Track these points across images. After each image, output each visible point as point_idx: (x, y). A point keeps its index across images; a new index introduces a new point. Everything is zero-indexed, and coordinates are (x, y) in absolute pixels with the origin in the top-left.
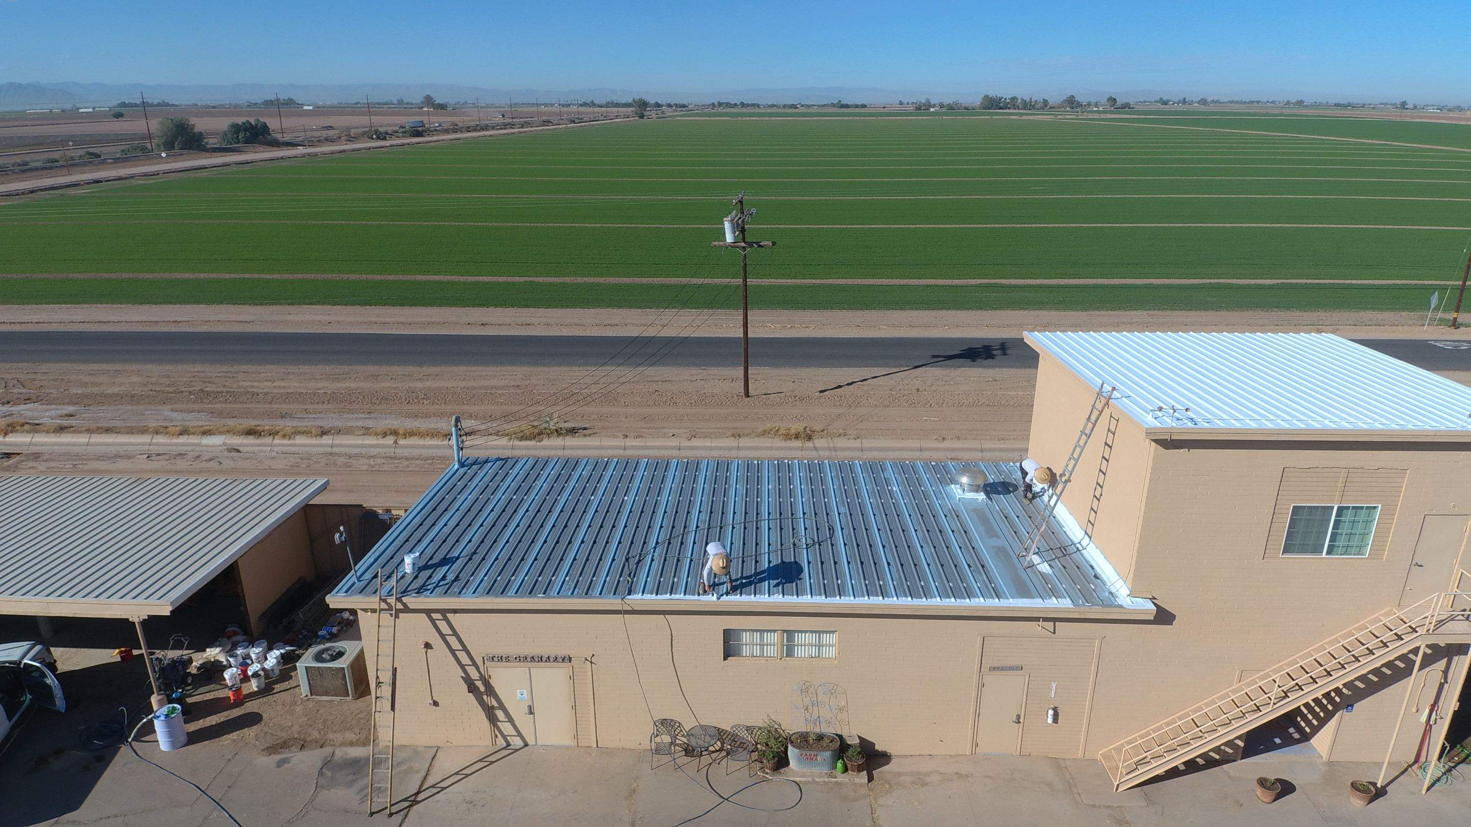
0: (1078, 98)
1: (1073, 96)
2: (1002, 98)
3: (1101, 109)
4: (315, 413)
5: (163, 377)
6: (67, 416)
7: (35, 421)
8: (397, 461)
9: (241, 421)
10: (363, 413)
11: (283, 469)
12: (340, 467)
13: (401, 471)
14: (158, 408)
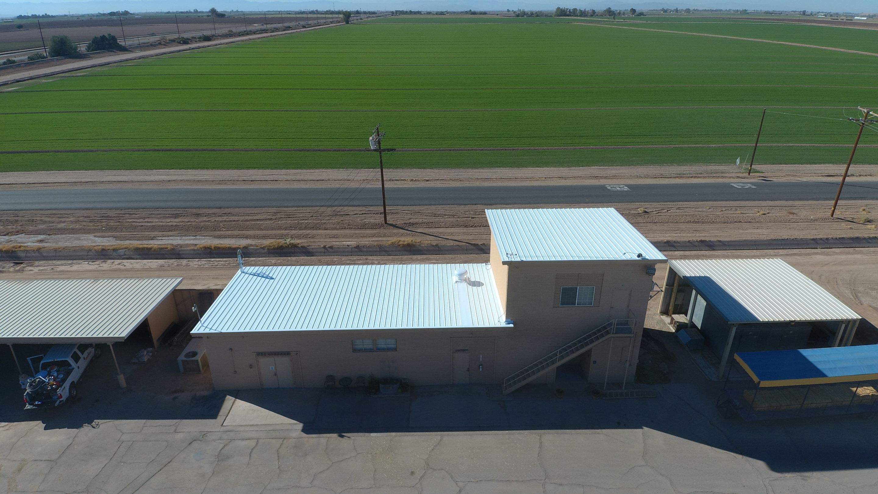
0: (613, 9)
1: (610, 8)
4: (168, 236)
5: (86, 217)
6: (41, 241)
7: (26, 245)
8: (212, 263)
9: (131, 242)
10: (193, 236)
11: (157, 268)
12: (184, 266)
13: (214, 268)
14: (87, 235)
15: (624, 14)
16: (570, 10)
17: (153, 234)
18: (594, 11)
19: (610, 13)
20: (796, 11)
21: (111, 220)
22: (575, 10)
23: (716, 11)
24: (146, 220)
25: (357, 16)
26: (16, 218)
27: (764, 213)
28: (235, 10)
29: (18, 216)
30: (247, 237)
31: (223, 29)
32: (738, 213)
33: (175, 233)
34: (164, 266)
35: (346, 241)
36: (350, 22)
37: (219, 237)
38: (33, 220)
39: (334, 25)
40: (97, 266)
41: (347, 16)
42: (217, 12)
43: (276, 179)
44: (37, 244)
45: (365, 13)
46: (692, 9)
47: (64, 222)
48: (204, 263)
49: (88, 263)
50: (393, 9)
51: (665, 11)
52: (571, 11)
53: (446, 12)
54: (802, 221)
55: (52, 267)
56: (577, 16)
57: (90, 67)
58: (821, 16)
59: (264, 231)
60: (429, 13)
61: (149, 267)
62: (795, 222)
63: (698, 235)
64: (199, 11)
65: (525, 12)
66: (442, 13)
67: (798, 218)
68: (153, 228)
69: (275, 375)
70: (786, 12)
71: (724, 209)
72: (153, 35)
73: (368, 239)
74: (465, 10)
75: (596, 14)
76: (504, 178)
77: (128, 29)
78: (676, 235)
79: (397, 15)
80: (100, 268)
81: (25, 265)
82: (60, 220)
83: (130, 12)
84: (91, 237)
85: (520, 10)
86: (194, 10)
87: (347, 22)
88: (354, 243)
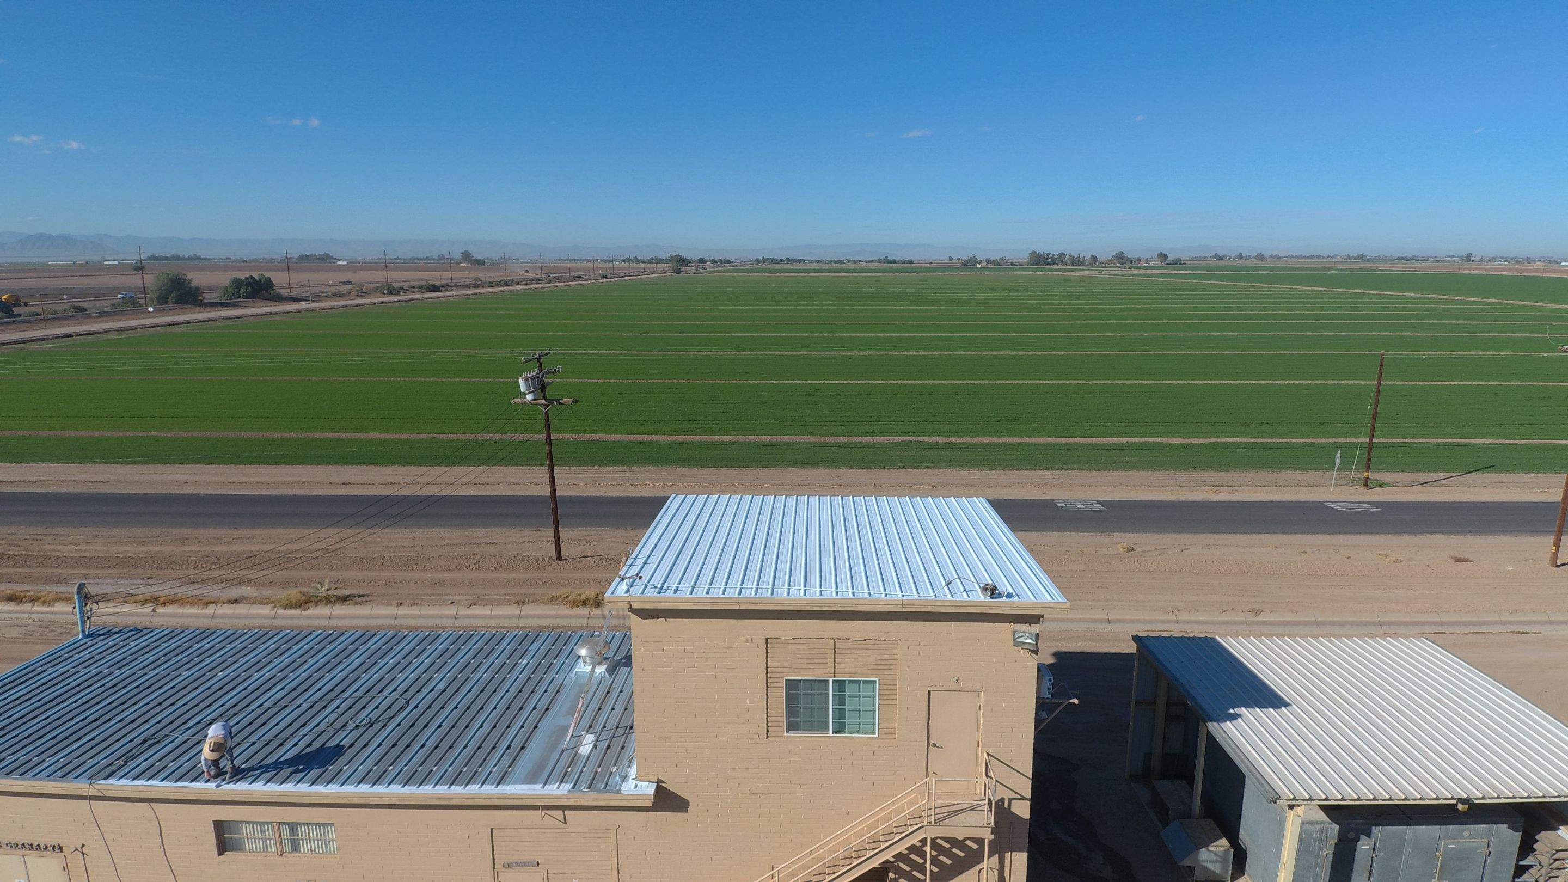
0: (1128, 254)
1: (1122, 252)
2: (1050, 254)
3: (1151, 264)
16: (1053, 255)
18: (1094, 259)
19: (1122, 259)
20: (1453, 257)
22: (1062, 254)
25: (701, 267)
41: (682, 265)
42: (473, 255)
45: (714, 261)
56: (1065, 264)
75: (1097, 263)
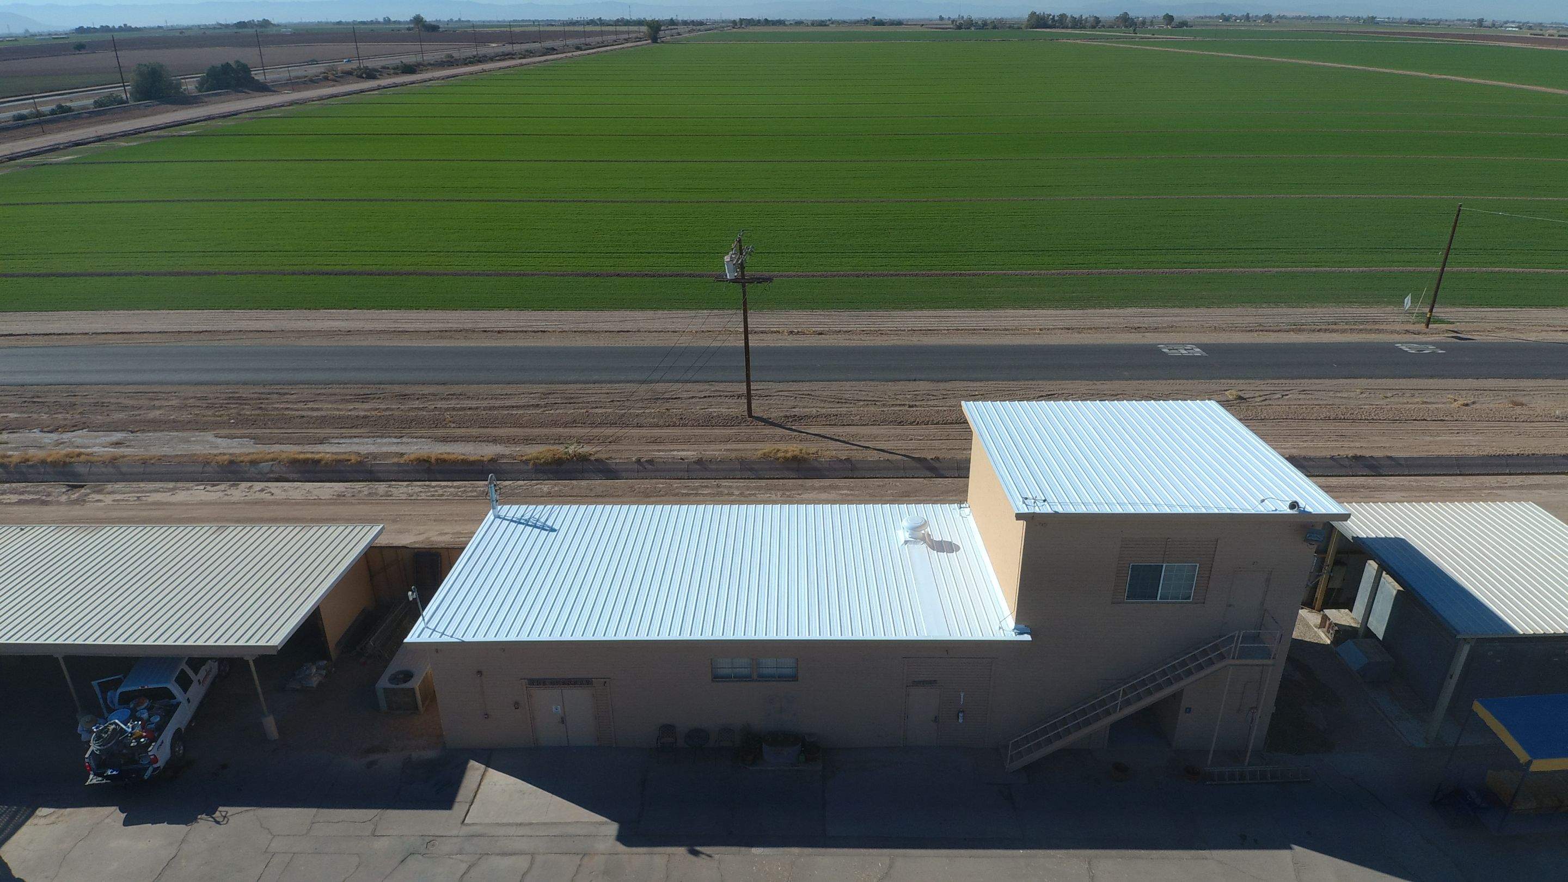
0: (1132, 14)
1: (1126, 13)
2: (1050, 15)
4: (351, 437)
5: (199, 399)
6: (117, 444)
7: (89, 450)
8: (433, 489)
9: (283, 447)
10: (396, 437)
11: (331, 499)
12: (382, 496)
13: (437, 499)
14: (201, 434)
15: (1152, 23)
16: (1054, 16)
17: (322, 432)
18: (1097, 21)
19: (1126, 21)
20: (1464, 20)
21: (246, 404)
22: (1063, 16)
23: (1320, 18)
24: (310, 405)
25: (671, 29)
26: (73, 400)
27: (1465, 402)
28: (455, 19)
29: (75, 396)
30: (495, 440)
31: (434, 52)
32: (1417, 403)
33: (362, 431)
34: (344, 496)
35: (678, 450)
36: (659, 41)
37: (445, 440)
38: (103, 403)
39: (632, 44)
40: (221, 494)
41: (655, 29)
42: (426, 21)
43: (543, 330)
44: (110, 449)
45: (685, 23)
46: (1275, 14)
47: (160, 408)
48: (417, 489)
49: (205, 488)
50: (736, 16)
51: (1226, 19)
52: (1056, 18)
53: (829, 20)
54: (1540, 419)
55: (139, 495)
56: (1067, 28)
57: (205, 120)
58: (1512, 29)
59: (527, 430)
60: (799, 23)
61: (316, 498)
62: (1526, 421)
63: (1346, 444)
64: (392, 19)
65: (972, 20)
66: (822, 24)
67: (1531, 412)
68: (323, 422)
69: (563, 721)
70: (1446, 20)
71: (1389, 395)
72: (313, 62)
73: (718, 447)
74: (864, 18)
75: (1101, 24)
76: (962, 330)
77: (270, 52)
78: (1305, 444)
79: (743, 26)
80: (226, 498)
81: (88, 491)
82: (153, 404)
83: (272, 22)
84: (209, 436)
85: (963, 17)
86: (384, 18)
87: (655, 40)
88: (693, 453)
